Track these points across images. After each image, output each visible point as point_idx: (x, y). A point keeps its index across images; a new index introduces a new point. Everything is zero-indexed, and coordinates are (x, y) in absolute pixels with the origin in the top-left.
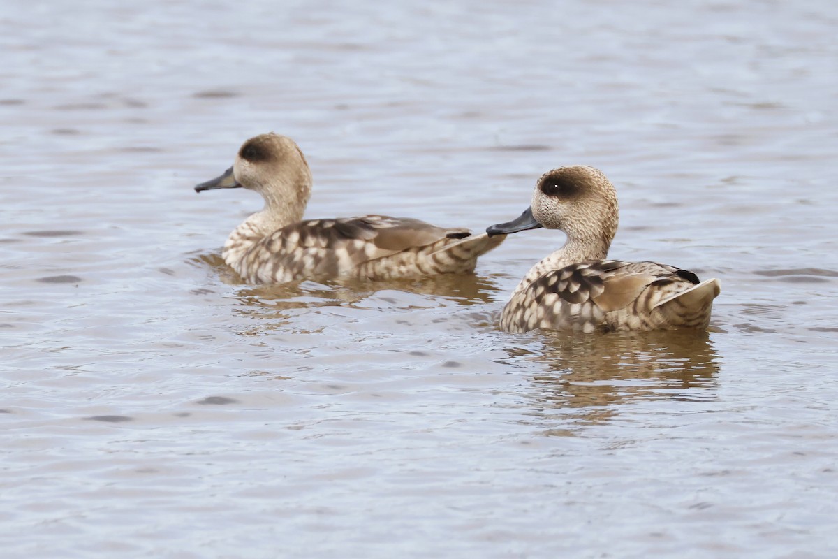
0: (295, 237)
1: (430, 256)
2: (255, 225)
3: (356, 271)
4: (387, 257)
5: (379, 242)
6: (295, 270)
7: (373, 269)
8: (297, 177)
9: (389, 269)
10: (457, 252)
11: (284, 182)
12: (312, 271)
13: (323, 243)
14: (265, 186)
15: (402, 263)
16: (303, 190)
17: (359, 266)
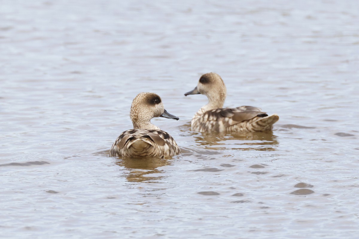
0: (206, 116)
1: (251, 124)
2: (204, 109)
3: (225, 130)
4: (236, 124)
5: (234, 119)
6: (206, 130)
7: (231, 129)
8: (220, 90)
9: (237, 129)
10: (260, 123)
11: (215, 92)
12: (211, 130)
13: (215, 119)
14: (207, 93)
15: (241, 127)
16: (222, 95)
17: (226, 128)
